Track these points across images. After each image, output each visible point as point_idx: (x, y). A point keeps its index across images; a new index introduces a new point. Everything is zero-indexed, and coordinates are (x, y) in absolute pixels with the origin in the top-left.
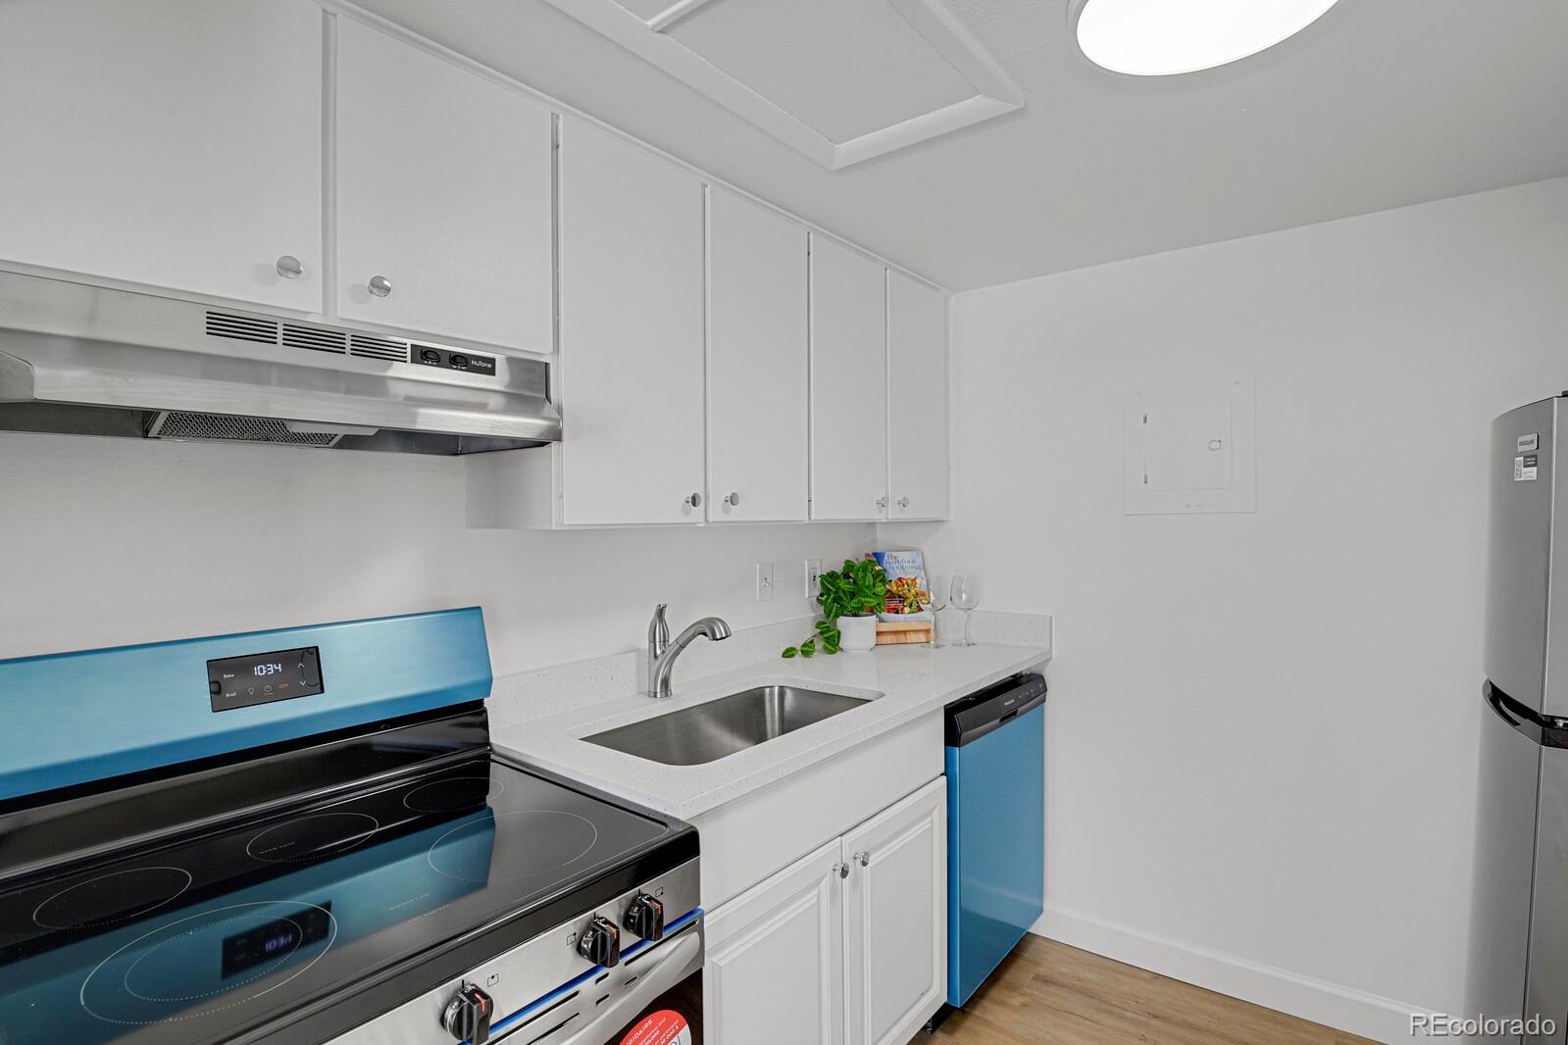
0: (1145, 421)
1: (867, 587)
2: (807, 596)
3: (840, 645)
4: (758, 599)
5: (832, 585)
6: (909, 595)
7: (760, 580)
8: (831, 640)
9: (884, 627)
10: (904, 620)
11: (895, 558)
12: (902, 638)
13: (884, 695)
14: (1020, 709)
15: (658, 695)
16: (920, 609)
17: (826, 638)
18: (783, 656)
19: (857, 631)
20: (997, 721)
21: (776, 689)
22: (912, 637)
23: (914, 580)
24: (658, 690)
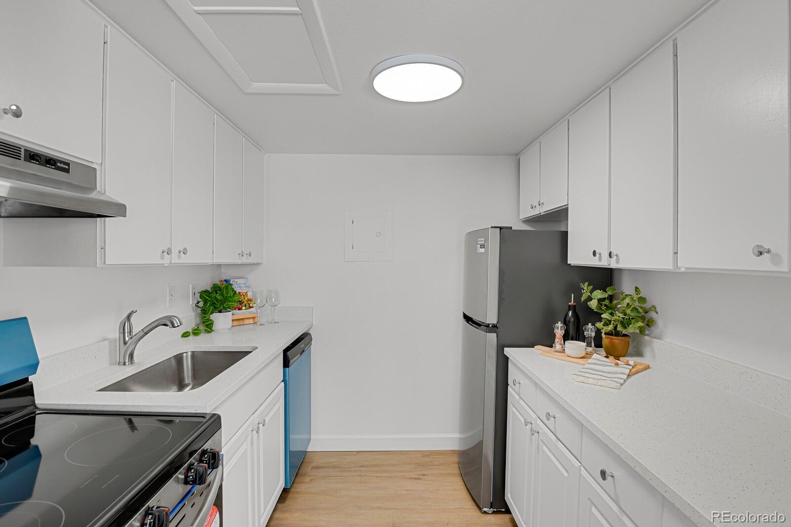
0: (353, 223)
1: (230, 297)
2: (191, 304)
3: (213, 329)
4: (168, 306)
5: (209, 297)
6: (244, 301)
7: (169, 297)
8: (208, 326)
9: (236, 317)
10: (244, 313)
11: (236, 282)
12: (241, 323)
13: (257, 348)
14: (306, 349)
15: (127, 363)
16: (250, 307)
17: (207, 325)
18: (182, 337)
19: (222, 320)
20: (299, 355)
21: (190, 354)
22: (247, 322)
23: (246, 293)
24: (127, 361)
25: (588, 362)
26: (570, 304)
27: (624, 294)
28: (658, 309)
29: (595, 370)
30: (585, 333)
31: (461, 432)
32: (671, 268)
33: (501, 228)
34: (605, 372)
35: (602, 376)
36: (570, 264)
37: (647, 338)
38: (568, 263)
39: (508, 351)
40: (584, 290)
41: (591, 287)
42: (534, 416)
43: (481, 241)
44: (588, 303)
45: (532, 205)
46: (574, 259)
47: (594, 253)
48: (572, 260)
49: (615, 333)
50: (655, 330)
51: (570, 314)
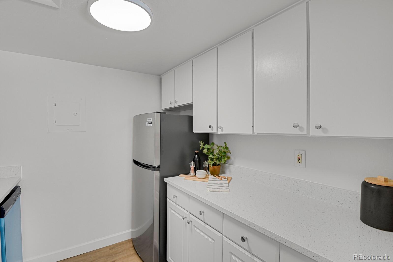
0: (55, 106)
14: (17, 198)
25: (209, 180)
26: (196, 152)
27: (218, 146)
28: (231, 152)
29: (214, 184)
30: (204, 165)
31: (132, 228)
32: (251, 133)
33: (161, 113)
34: (218, 184)
35: (218, 186)
36: (194, 132)
37: (227, 165)
38: (193, 132)
39: (166, 180)
40: (201, 145)
41: (203, 143)
42: (188, 213)
43: (149, 120)
44: (203, 151)
45: (170, 102)
46: (196, 130)
47: (210, 127)
48: (195, 130)
49: (215, 164)
50: (230, 161)
51: (196, 157)
